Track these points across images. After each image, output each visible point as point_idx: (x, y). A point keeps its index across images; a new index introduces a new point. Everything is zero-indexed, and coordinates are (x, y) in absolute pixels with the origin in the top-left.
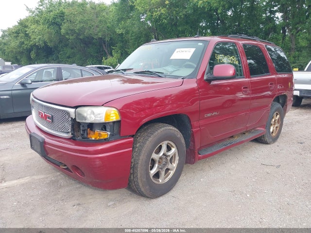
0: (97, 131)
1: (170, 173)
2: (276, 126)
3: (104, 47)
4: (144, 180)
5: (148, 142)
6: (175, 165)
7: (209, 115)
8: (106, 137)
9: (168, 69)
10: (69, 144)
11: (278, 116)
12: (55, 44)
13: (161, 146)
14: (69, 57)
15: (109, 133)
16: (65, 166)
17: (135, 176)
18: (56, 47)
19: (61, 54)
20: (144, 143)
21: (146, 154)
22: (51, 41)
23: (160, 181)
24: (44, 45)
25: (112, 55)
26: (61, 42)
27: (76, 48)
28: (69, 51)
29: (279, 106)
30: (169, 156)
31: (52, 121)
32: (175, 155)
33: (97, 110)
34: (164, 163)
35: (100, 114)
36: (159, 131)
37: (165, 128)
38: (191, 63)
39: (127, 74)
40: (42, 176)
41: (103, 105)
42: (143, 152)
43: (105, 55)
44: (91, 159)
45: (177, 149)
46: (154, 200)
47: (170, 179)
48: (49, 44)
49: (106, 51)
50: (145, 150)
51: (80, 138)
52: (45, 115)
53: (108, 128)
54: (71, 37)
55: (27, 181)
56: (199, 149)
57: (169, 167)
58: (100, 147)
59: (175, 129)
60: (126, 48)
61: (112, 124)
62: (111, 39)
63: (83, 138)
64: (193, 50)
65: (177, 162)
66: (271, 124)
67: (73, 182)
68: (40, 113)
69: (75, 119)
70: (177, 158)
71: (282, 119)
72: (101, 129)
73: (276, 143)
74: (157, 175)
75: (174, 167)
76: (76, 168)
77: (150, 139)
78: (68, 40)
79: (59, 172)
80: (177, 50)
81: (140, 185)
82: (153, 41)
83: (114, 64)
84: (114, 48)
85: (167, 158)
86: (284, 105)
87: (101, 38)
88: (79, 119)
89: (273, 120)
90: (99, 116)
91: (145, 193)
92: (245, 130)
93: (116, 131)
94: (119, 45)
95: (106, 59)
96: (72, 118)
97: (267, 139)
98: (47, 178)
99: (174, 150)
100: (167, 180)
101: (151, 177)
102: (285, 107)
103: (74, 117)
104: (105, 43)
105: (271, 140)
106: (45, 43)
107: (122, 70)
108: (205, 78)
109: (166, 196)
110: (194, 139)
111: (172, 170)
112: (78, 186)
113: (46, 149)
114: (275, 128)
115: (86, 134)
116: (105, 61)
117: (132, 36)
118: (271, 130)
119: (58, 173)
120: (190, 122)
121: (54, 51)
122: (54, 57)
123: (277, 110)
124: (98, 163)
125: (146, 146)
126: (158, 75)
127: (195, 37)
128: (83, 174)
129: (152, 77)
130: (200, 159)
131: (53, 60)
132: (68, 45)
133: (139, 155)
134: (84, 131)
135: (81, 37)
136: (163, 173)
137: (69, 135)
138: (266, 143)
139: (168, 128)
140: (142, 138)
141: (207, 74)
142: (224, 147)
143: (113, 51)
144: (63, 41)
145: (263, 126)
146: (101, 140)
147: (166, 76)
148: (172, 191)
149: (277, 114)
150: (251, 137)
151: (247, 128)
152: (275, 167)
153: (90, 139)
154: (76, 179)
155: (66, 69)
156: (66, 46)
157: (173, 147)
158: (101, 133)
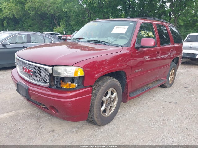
0: (68, 83)
1: (112, 109)
2: (172, 76)
3: (54, 20)
4: (98, 114)
5: (100, 90)
6: (115, 104)
7: (137, 71)
8: (74, 87)
9: (110, 40)
10: (47, 91)
11: (174, 70)
12: (21, 17)
13: (108, 92)
14: (30, 26)
15: (77, 84)
16: (44, 105)
17: (92, 112)
18: (21, 19)
19: (25, 24)
20: (98, 90)
21: (99, 98)
22: (18, 15)
23: (107, 114)
24: (13, 17)
25: (59, 26)
26: (24, 15)
27: (35, 20)
28: (30, 22)
29: (175, 64)
30: (112, 98)
31: (34, 75)
32: (115, 97)
33: (68, 68)
34: (109, 102)
35: (70, 71)
36: (107, 82)
37: (111, 80)
38: (124, 36)
39: (82, 41)
40: (24, 111)
41: (73, 65)
42: (98, 96)
43: (55, 25)
44: (64, 102)
45: (117, 93)
46: (103, 127)
47: (113, 113)
48: (16, 17)
49: (56, 23)
50: (99, 95)
51: (55, 87)
52: (28, 70)
53: (76, 81)
54: (32, 13)
55: (13, 114)
56: (130, 93)
57: (112, 105)
58: (70, 94)
59: (117, 80)
60: (69, 21)
61: (78, 78)
62: (59, 15)
63: (56, 87)
64: (127, 27)
65: (116, 102)
66: (170, 76)
67: (46, 115)
68: (24, 68)
69: (52, 74)
70: (117, 99)
71: (175, 72)
72: (70, 81)
73: (172, 88)
74: (105, 111)
75: (114, 105)
76: (52, 108)
77: (102, 88)
78: (30, 14)
79: (35, 107)
80: (116, 27)
81: (95, 118)
82: (97, 20)
83: (61, 32)
84: (61, 21)
85: (110, 100)
86: (177, 63)
87: (52, 14)
88: (55, 74)
89: (171, 73)
90: (70, 73)
91: (97, 123)
92: (155, 80)
93: (80, 82)
94: (65, 19)
95: (56, 28)
96: (50, 73)
97: (167, 85)
98: (28, 112)
99: (115, 94)
100: (110, 113)
101: (102, 113)
102: (177, 64)
103: (51, 73)
104: (55, 18)
105: (169, 86)
106: (14, 15)
107: (78, 39)
108: (135, 46)
109: (110, 124)
110: (128, 87)
111: (113, 107)
112: (50, 117)
113: (30, 94)
114: (171, 78)
115: (58, 84)
116: (55, 30)
117: (73, 14)
118: (169, 80)
119: (35, 109)
120: (126, 76)
121: (20, 22)
122: (20, 25)
123: (174, 67)
124: (69, 104)
125: (99, 92)
126: (104, 44)
127: (127, 19)
128: (57, 111)
129: (100, 45)
130: (130, 99)
131: (19, 27)
132: (29, 17)
133: (95, 98)
134: (57, 82)
135: (39, 13)
136: (108, 109)
137: (47, 85)
138: (166, 87)
139: (112, 80)
140: (97, 87)
141: (136, 44)
142: (144, 91)
143: (61, 23)
144: (26, 15)
145: (165, 77)
146: (71, 89)
147: (110, 45)
148: (113, 121)
149: (173, 69)
150: (159, 84)
151: (157, 78)
152: (174, 104)
153: (62, 88)
154: (51, 114)
155: (34, 36)
156: (28, 18)
157: (115, 92)
158: (71, 84)
